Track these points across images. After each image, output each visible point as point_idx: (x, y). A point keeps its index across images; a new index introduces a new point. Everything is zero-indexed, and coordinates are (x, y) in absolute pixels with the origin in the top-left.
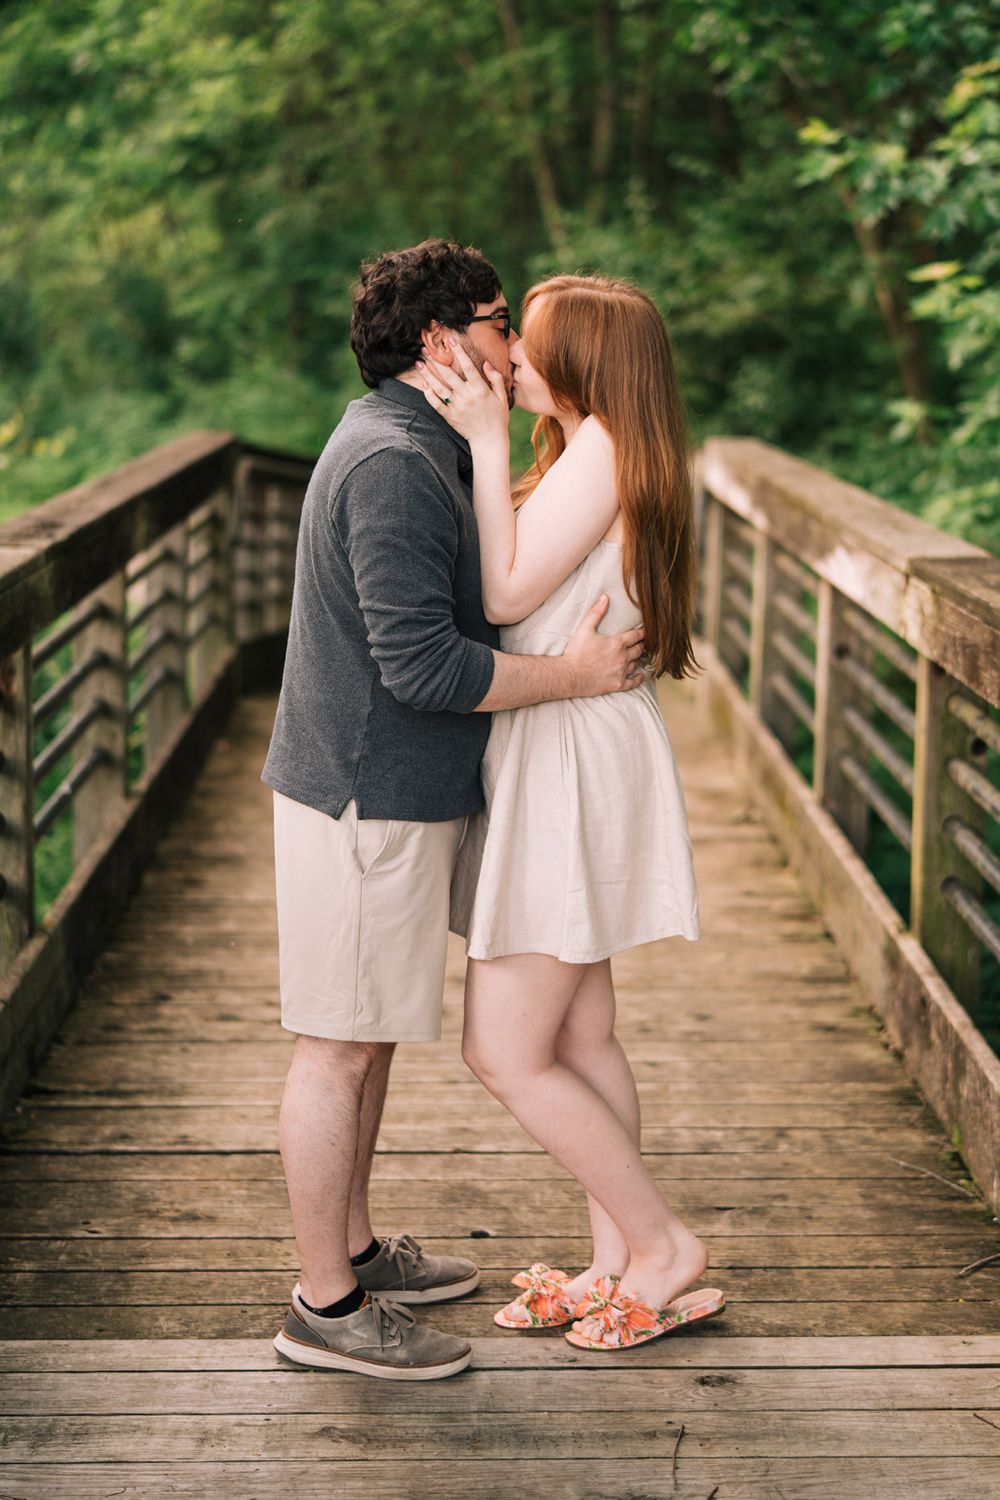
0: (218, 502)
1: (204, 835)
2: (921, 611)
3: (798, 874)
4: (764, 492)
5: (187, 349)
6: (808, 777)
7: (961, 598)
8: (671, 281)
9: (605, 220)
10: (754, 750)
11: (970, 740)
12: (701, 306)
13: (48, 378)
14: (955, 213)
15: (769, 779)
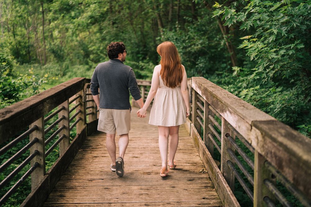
0: (81, 93)
1: (69, 180)
2: (257, 138)
3: (217, 191)
4: (205, 91)
5: (92, 56)
6: (219, 167)
7: (274, 140)
8: (184, 41)
9: (171, 30)
10: (204, 153)
11: (271, 174)
12: (190, 46)
13: (67, 62)
14: (250, 23)
15: (208, 162)
